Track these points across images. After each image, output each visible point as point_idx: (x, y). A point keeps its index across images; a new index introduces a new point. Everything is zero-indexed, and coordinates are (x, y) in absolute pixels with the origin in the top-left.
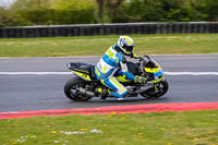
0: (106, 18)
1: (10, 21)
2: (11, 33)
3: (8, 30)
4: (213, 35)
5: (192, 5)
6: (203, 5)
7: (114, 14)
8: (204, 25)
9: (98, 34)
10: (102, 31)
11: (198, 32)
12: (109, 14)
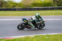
0: (56, 5)
1: (29, 6)
2: (30, 9)
3: (29, 9)
7: (58, 4)
9: (54, 10)
10: (55, 9)
12: (57, 4)
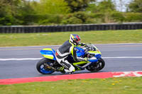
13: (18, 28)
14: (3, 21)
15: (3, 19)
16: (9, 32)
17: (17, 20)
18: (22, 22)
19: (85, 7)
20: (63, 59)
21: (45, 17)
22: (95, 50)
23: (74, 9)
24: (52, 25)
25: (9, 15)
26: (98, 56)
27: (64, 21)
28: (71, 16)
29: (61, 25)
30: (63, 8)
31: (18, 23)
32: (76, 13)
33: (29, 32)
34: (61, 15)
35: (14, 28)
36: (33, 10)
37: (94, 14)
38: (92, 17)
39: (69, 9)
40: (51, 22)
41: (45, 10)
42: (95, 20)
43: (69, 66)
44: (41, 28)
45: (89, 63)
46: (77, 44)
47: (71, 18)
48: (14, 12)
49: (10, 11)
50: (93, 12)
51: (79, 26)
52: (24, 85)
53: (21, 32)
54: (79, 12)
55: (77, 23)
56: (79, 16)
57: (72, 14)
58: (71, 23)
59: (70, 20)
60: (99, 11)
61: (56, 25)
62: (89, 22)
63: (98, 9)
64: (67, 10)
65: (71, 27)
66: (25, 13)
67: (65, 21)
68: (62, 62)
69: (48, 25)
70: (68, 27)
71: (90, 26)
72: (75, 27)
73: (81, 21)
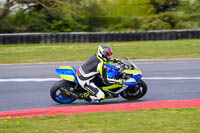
4: (92, 44)
5: (73, 17)
6: (83, 17)
8: (84, 35)
11: (79, 41)
13: (80, 36)
14: (60, 25)
15: (60, 22)
16: (68, 42)
17: (79, 25)
18: (85, 27)
19: (174, 5)
20: (88, 82)
21: (119, 21)
22: (133, 68)
23: (159, 9)
24: (128, 31)
25: (68, 17)
26: (138, 77)
27: (144, 26)
28: (154, 19)
29: (140, 31)
30: (144, 7)
31: (80, 29)
32: (162, 14)
33: (95, 42)
34: (140, 18)
35: (74, 36)
36: (101, 11)
37: (187, 16)
38: (185, 20)
39: (152, 8)
40: (127, 27)
41: (119, 10)
42: (188, 24)
43: (97, 91)
44: (112, 35)
45: (125, 87)
46: (108, 60)
47: (155, 22)
48: (75, 13)
49: (70, 11)
50: (186, 13)
51: (166, 33)
52: (89, 115)
53: (85, 41)
54: (167, 13)
55: (163, 28)
56: (167, 18)
57: (156, 16)
58: (154, 28)
59: (154, 23)
60: (195, 11)
61: (134, 31)
62: (181, 27)
63: (194, 8)
64: (149, 11)
65: (155, 34)
66: (90, 14)
67: (146, 26)
68: (86, 85)
69: (123, 32)
70: (150, 34)
71: (182, 32)
72: (161, 34)
73: (169, 26)
